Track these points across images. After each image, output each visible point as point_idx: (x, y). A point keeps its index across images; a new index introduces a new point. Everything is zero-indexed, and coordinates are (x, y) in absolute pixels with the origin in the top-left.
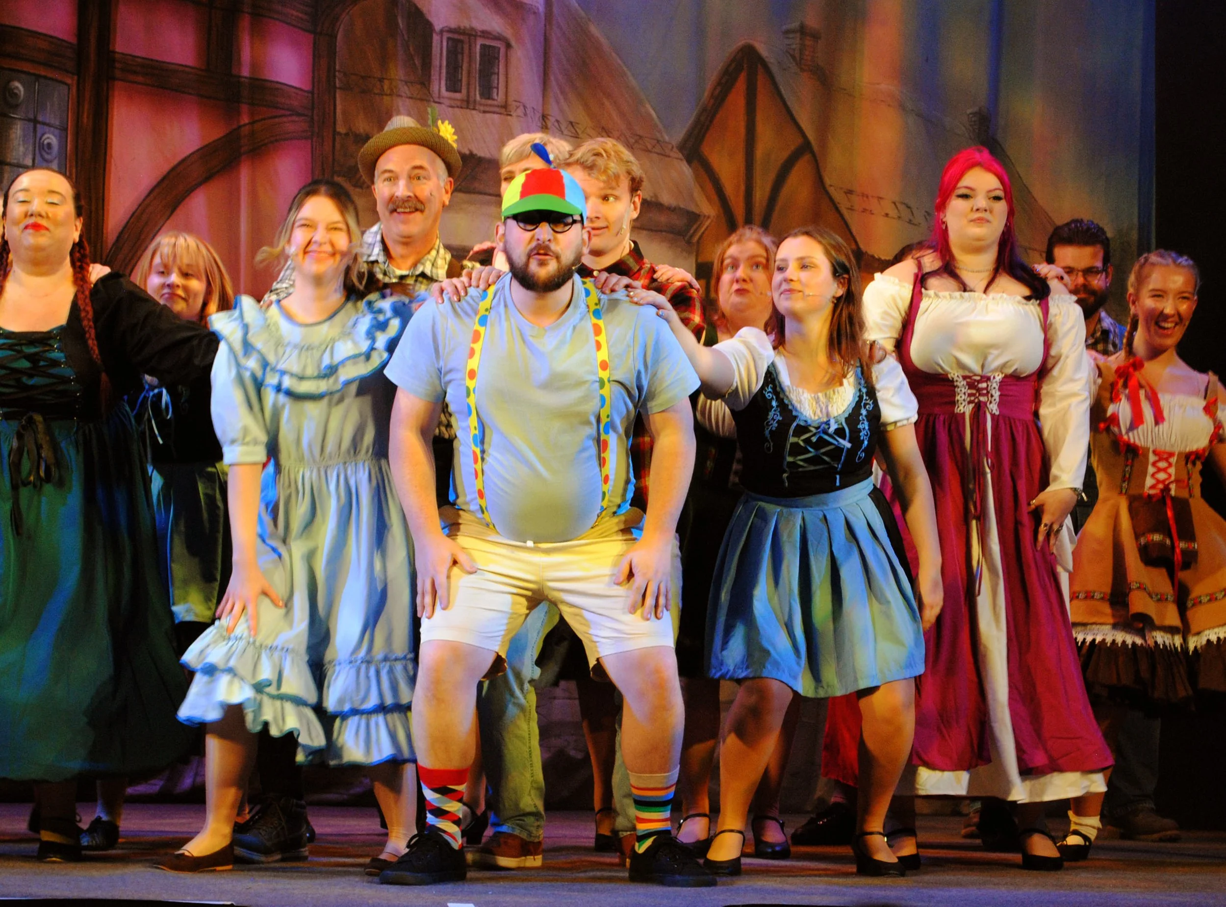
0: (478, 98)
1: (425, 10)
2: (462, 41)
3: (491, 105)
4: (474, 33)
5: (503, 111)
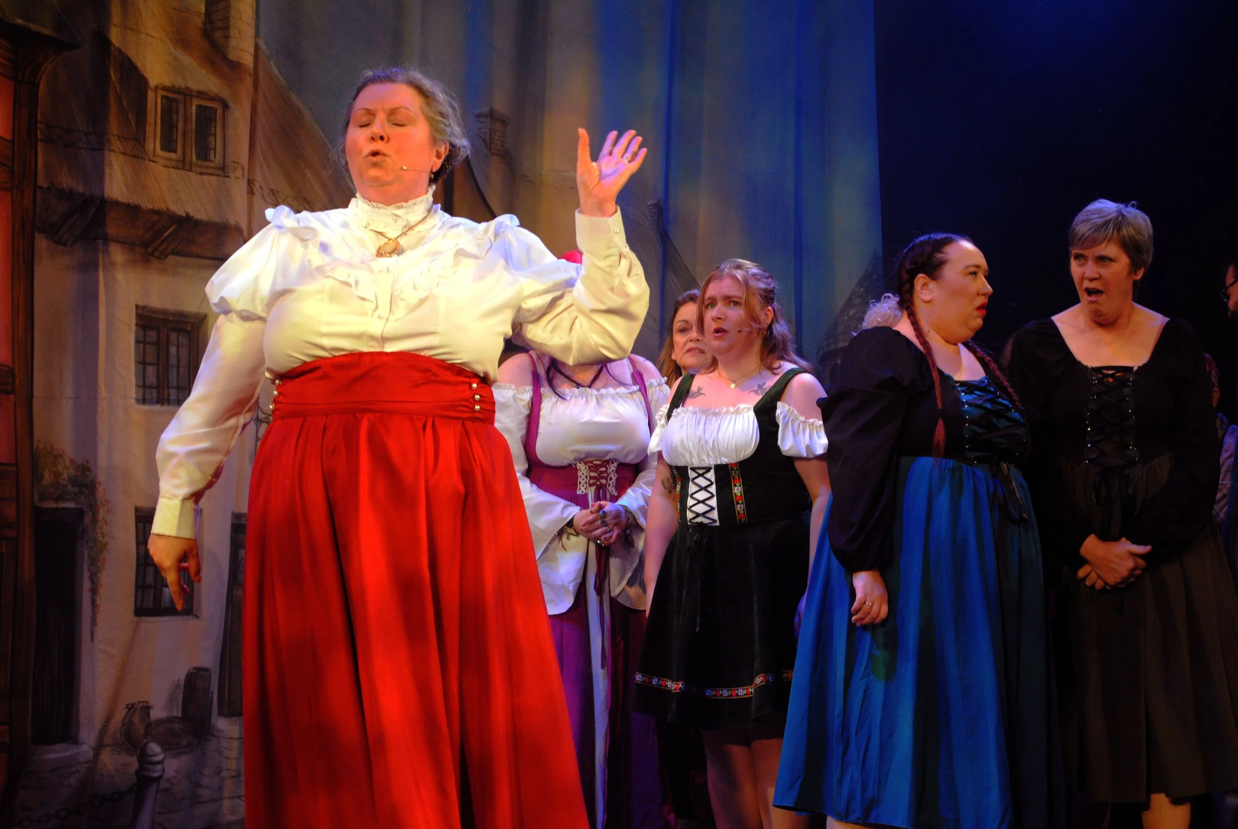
0: (194, 158)
1: (139, 65)
2: (176, 100)
3: (207, 167)
4: (189, 93)
5: (220, 172)
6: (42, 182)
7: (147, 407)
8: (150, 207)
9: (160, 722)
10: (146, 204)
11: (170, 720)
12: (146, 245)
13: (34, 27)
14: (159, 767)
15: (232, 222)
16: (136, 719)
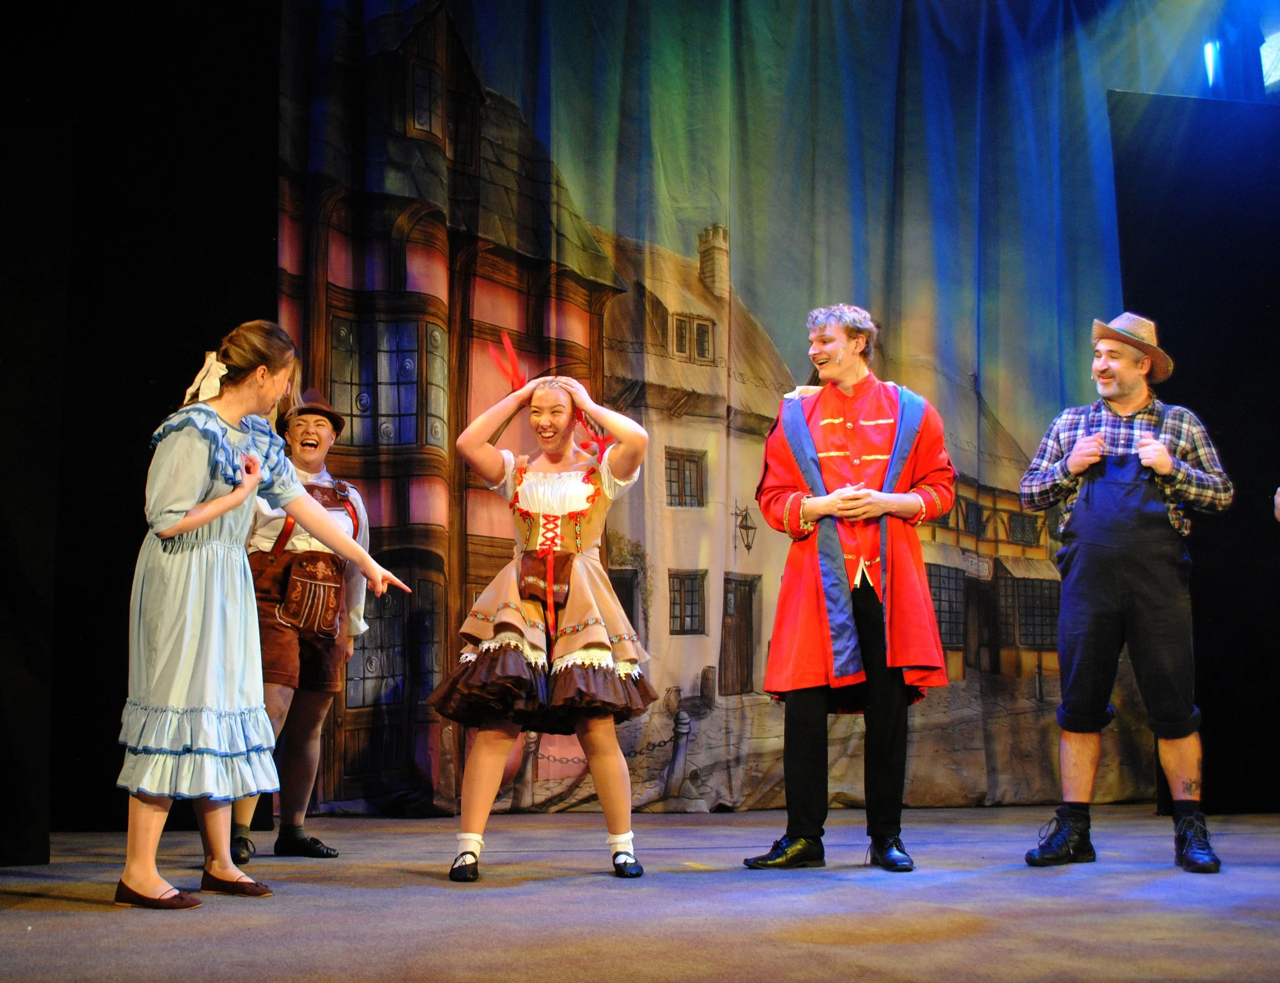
0: (696, 356)
1: (663, 301)
2: (685, 321)
3: (704, 361)
4: (692, 317)
5: (712, 364)
6: (607, 373)
7: (673, 508)
8: (671, 386)
9: (687, 699)
10: (669, 385)
11: (693, 698)
12: (670, 409)
13: (600, 281)
14: (687, 726)
15: (720, 394)
16: (672, 697)
